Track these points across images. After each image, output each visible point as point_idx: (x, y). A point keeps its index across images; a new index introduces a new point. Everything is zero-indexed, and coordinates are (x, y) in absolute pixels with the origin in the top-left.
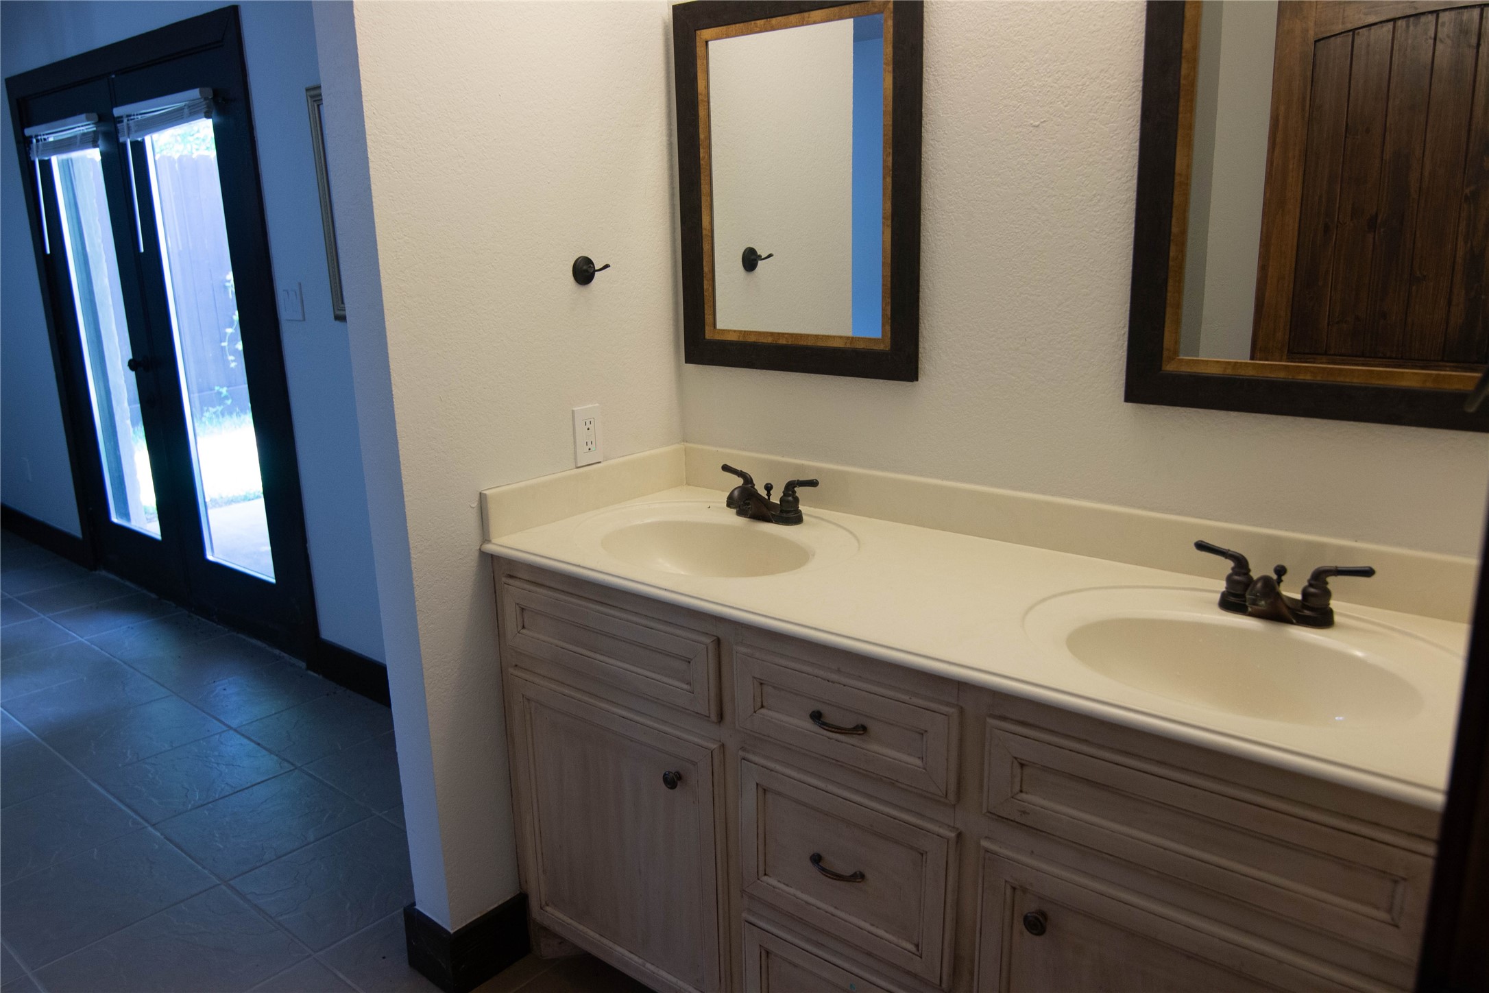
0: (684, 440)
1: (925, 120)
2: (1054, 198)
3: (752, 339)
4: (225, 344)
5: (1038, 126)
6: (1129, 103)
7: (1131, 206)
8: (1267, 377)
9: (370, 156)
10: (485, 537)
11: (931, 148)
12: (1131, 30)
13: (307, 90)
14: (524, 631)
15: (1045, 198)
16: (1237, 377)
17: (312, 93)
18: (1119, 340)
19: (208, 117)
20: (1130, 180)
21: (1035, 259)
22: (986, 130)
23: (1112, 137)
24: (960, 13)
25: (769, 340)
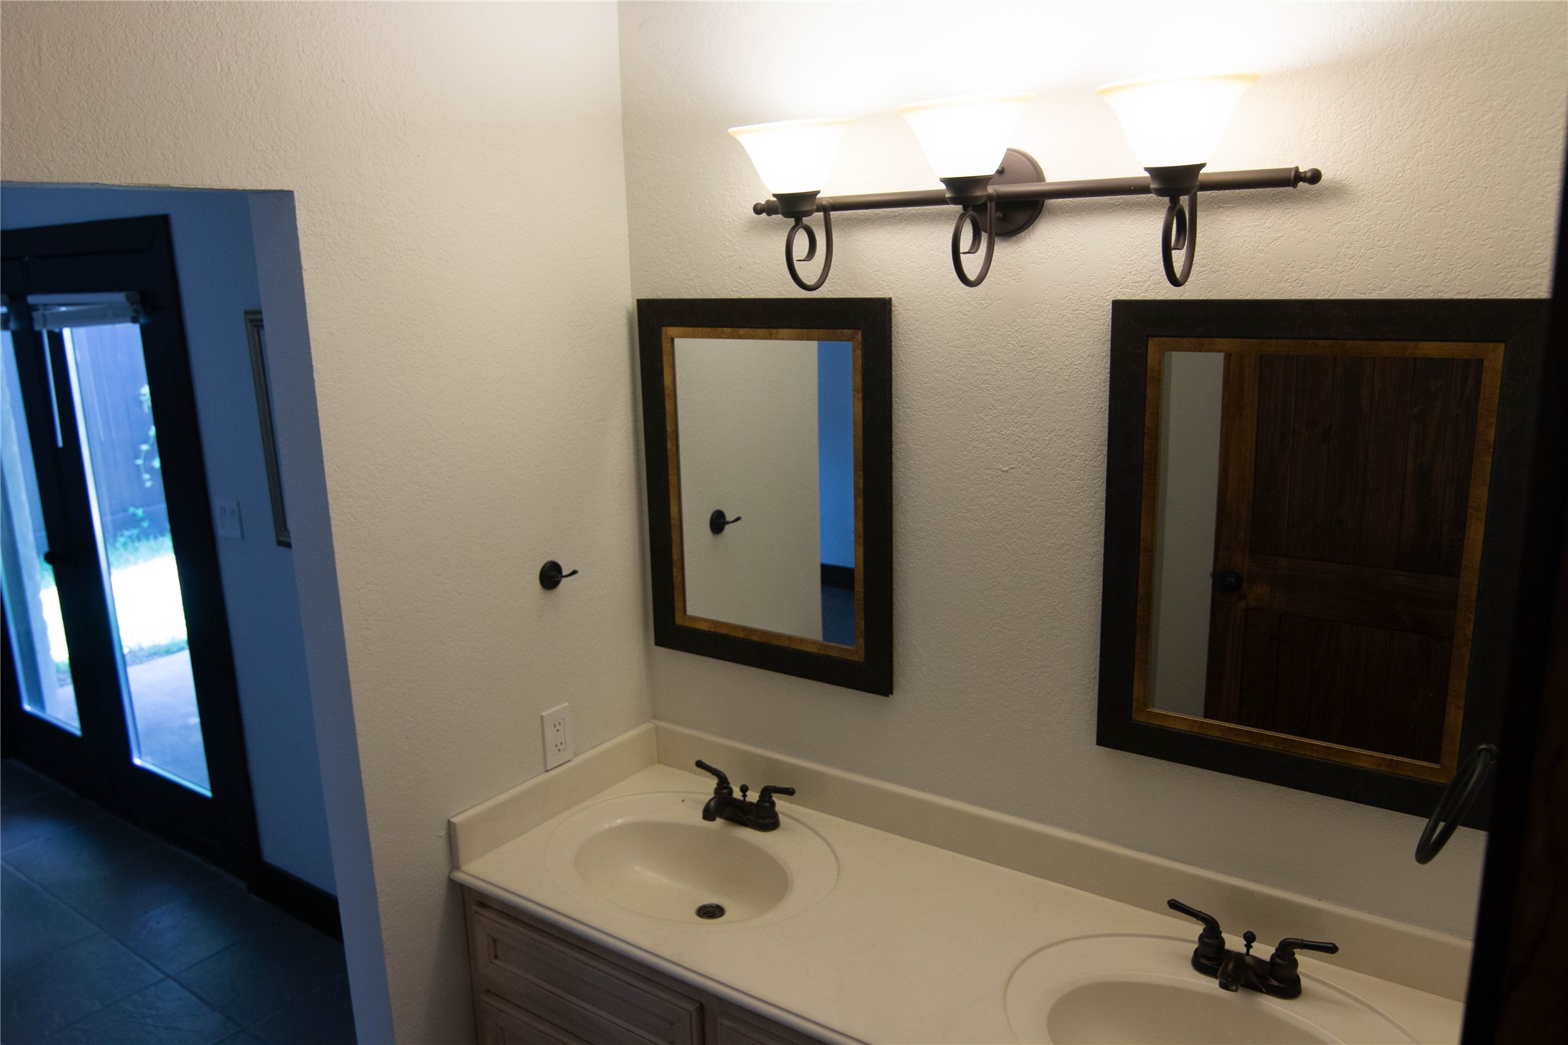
0: (655, 716)
1: (896, 447)
2: (1024, 541)
3: (724, 631)
4: (140, 462)
5: (1007, 471)
6: (1095, 464)
7: (1099, 561)
8: (1232, 740)
9: (332, 514)
10: (454, 863)
11: (902, 475)
12: (1094, 397)
13: (246, 313)
14: (497, 962)
15: (1014, 540)
16: (1205, 736)
17: (251, 317)
18: (1090, 683)
19: (134, 320)
20: (1097, 536)
21: (1007, 595)
22: (956, 467)
23: (1080, 493)
24: (928, 353)
25: (742, 635)
